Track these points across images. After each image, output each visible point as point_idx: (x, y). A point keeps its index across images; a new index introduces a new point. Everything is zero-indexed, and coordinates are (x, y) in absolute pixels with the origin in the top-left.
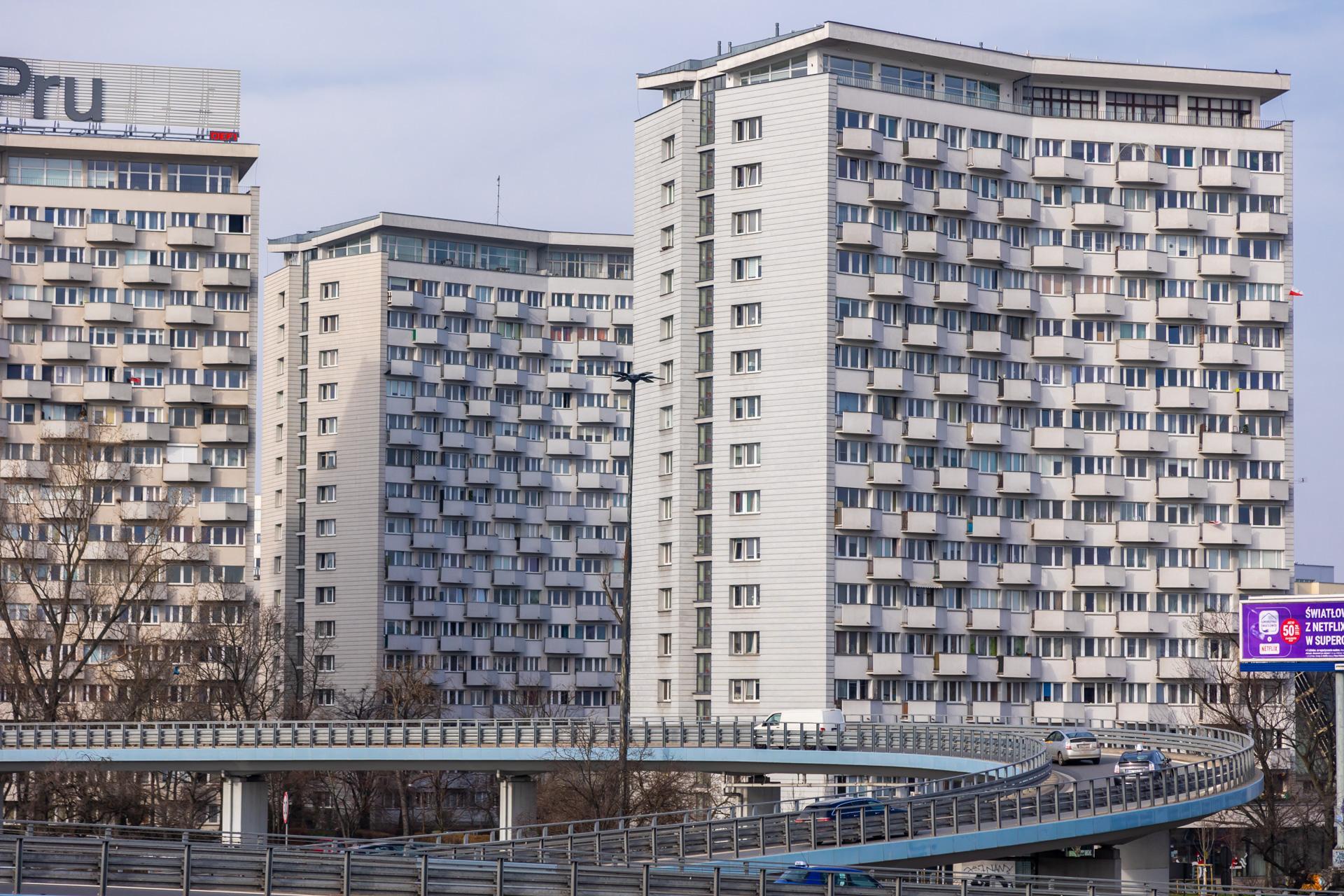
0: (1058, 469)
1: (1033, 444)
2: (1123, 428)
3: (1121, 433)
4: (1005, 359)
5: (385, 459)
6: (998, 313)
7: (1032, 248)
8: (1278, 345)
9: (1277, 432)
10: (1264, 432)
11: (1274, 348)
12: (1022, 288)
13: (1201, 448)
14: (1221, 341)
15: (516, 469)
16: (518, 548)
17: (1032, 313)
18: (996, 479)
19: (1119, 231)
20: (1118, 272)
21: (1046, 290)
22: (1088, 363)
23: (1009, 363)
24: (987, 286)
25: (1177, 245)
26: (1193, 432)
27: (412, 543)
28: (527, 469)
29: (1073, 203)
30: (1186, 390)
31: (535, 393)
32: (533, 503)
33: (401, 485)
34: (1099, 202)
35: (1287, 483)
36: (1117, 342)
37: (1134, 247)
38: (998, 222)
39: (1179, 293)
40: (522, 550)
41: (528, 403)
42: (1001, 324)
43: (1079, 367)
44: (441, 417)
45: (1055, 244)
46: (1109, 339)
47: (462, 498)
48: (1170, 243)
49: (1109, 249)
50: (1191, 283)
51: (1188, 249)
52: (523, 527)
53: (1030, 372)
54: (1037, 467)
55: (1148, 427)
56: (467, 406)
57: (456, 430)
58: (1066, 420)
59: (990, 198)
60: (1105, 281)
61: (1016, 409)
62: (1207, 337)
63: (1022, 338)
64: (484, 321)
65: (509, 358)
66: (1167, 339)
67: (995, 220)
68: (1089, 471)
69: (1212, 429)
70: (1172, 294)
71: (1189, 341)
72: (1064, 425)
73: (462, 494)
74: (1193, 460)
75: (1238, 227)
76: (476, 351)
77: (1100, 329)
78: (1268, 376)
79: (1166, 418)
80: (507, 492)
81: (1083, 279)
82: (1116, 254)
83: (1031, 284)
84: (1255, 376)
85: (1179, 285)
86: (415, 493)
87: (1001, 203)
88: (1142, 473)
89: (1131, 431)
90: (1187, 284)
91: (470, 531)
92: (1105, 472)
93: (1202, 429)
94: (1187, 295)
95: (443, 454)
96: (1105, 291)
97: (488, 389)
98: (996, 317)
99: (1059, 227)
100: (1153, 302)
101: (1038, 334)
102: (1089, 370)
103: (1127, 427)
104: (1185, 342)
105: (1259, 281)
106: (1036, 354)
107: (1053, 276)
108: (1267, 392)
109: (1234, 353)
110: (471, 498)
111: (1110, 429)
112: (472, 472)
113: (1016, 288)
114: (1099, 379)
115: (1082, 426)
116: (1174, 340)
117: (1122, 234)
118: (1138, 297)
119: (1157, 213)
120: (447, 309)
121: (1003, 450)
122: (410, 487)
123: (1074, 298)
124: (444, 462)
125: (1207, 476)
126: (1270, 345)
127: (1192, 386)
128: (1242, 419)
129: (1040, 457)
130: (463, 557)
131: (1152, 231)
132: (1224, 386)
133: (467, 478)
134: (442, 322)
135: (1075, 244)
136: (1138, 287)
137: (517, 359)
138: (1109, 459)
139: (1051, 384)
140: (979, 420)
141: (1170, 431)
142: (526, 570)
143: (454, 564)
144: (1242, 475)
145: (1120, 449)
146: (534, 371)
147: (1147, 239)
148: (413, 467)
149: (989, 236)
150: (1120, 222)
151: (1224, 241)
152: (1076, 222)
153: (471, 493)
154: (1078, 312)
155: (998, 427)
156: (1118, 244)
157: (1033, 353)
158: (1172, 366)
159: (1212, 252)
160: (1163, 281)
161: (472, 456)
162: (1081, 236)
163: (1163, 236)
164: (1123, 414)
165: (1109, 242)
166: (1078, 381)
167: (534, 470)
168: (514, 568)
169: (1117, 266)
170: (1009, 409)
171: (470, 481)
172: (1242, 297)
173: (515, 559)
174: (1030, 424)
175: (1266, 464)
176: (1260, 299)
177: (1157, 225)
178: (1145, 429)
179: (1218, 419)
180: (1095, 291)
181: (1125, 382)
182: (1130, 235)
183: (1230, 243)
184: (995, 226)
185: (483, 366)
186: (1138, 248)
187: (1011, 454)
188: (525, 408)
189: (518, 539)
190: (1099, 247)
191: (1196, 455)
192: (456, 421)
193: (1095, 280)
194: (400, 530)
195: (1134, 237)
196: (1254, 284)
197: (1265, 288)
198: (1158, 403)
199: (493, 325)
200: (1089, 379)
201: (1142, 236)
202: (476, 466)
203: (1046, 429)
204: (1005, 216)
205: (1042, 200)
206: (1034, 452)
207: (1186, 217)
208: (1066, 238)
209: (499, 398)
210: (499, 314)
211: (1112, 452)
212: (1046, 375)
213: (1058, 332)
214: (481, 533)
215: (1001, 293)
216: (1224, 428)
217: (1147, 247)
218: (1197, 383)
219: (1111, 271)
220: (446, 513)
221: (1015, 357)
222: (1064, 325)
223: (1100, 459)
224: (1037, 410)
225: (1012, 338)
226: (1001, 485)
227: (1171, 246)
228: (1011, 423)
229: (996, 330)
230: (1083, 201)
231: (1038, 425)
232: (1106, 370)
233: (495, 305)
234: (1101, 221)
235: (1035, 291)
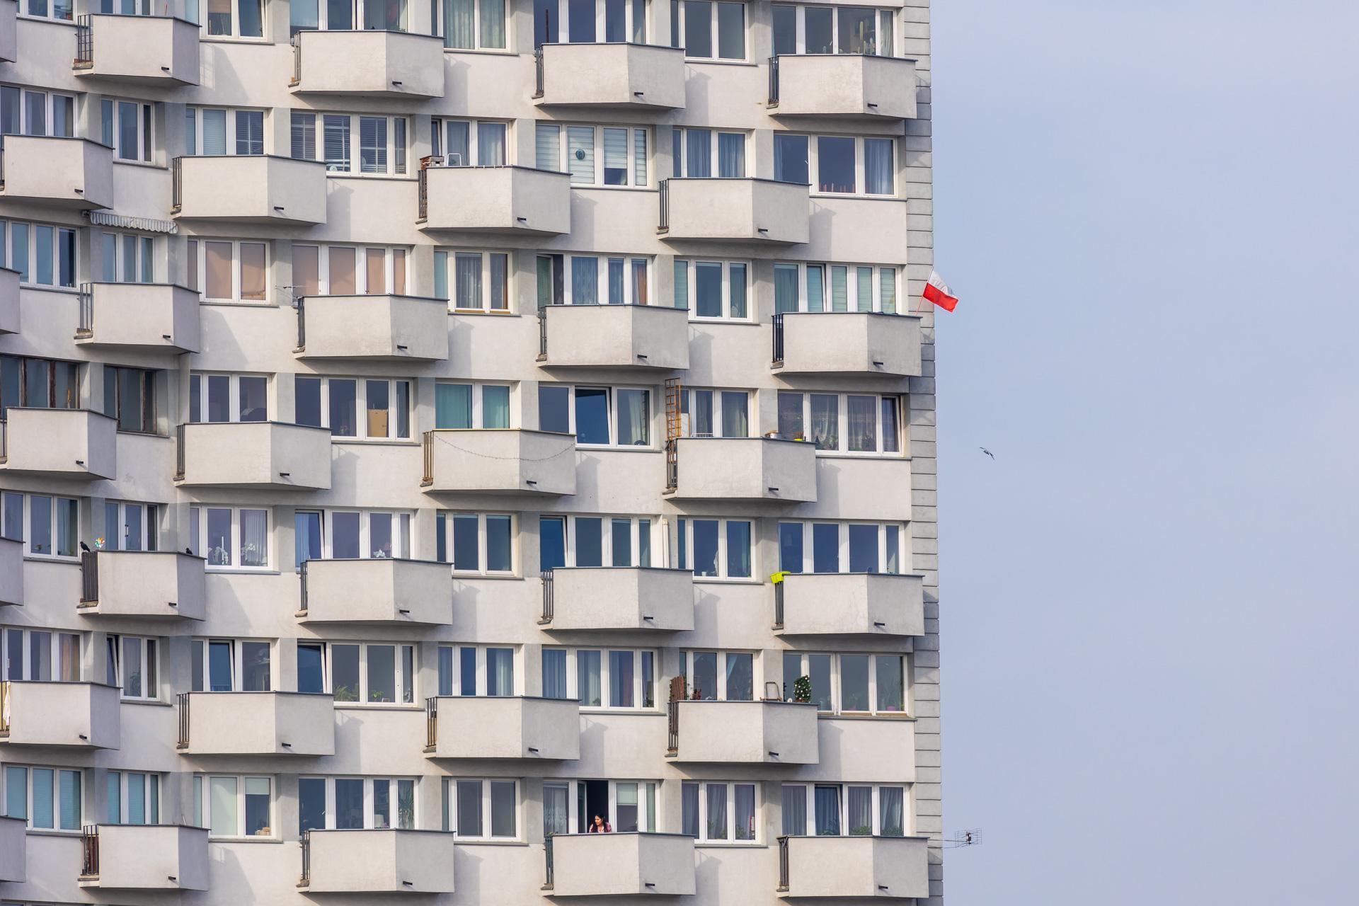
0: (257, 816)
1: (183, 743)
2: (445, 691)
3: (442, 705)
4: (98, 493)
6: (78, 356)
7: (176, 163)
8: (892, 444)
9: (892, 698)
10: (854, 698)
11: (880, 451)
12: (148, 281)
13: (673, 748)
14: (729, 433)
17: (179, 354)
18: (76, 851)
19: (429, 111)
20: (427, 231)
21: (218, 286)
22: (342, 500)
23: (113, 504)
24: (44, 276)
25: (599, 152)
26: (649, 702)
29: (295, 30)
30: (628, 579)
34: (370, 26)
35: (923, 847)
36: (427, 438)
37: (474, 160)
38: (78, 86)
39: (603, 295)
42: (90, 387)
43: (316, 516)
45: (241, 150)
46: (404, 430)
48: (577, 146)
49: (401, 166)
50: (640, 264)
51: (630, 163)
53: (172, 534)
54: (196, 809)
55: (519, 689)
58: (281, 667)
59: (51, 16)
60: (389, 258)
61: (134, 640)
62: (687, 422)
63: (149, 429)
66: (572, 429)
67: (66, 79)
68: (350, 820)
69: (705, 692)
70: (585, 296)
71: (636, 433)
72: (275, 685)
74: (653, 784)
75: (774, 98)
77: (377, 401)
78: (863, 534)
79: (571, 661)
81: (324, 255)
82: (422, 179)
83: (173, 268)
84: (826, 534)
85: (603, 267)
87: (83, 31)
88: (503, 825)
89: (468, 703)
90: (627, 268)
92: (394, 822)
93: (677, 693)
94: (628, 299)
96: (389, 289)
98: (74, 367)
99: (254, 100)
100: (530, 322)
101: (195, 418)
102: (347, 522)
103: (457, 689)
104: (624, 437)
105: (836, 256)
106: (191, 478)
107: (236, 248)
108: (862, 581)
109: (766, 468)
111: (409, 697)
113: (130, 280)
114: (374, 548)
115: (328, 687)
116: (593, 431)
117: (436, 121)
118: (487, 307)
119: (539, 58)
121: (98, 763)
123: (300, 308)
125: (691, 830)
126: (870, 445)
127: (645, 567)
128: (790, 661)
129: (206, 781)
131: (526, 110)
132: (739, 567)
135: (300, 150)
136: (486, 276)
138: (407, 785)
139: (236, 565)
140: (27, 675)
141: (583, 699)
144: (794, 826)
145: (441, 752)
147: (512, 135)
149: (49, 130)
150: (431, 84)
151: (733, 140)
152: (304, 86)
154: (312, 350)
155: (82, 695)
156: (426, 150)
157: (181, 473)
158: (586, 508)
159: (699, 171)
160: (558, 258)
162: (319, 125)
163: (556, 124)
164: (445, 650)
165: (401, 143)
166: (315, 554)
169: (423, 214)
170: (113, 640)
172: (786, 303)
174: (174, 683)
175: (861, 792)
176: (840, 310)
177: (540, 92)
178: (509, 695)
179: (721, 661)
180: (360, 288)
181: (450, 557)
182: (460, 125)
183: (750, 145)
184: (67, 101)
186: (483, 163)
187: (119, 772)
190: (372, 158)
191: (660, 769)
193: (361, 256)
195: (474, 130)
196: (821, 266)
197: (852, 277)
198: (548, 616)
200: (346, 550)
201: (494, 127)
203: (221, 698)
204: (98, 69)
205: (204, 21)
206: (186, 767)
207: (623, 69)
208: (275, 135)
211: (416, 764)
212: (219, 535)
213: (255, 412)
215: (85, 296)
216: (740, 690)
217: (512, 159)
218: (657, 559)
219: (407, 231)
221: (129, 487)
222: (272, 390)
223: (381, 786)
224: (195, 644)
225: (121, 429)
226: (91, 865)
227: (580, 156)
228: (120, 682)
229: (73, 405)
230: (323, 24)
231: (198, 687)
232: (396, 523)
234: (377, 82)
235: (186, 291)
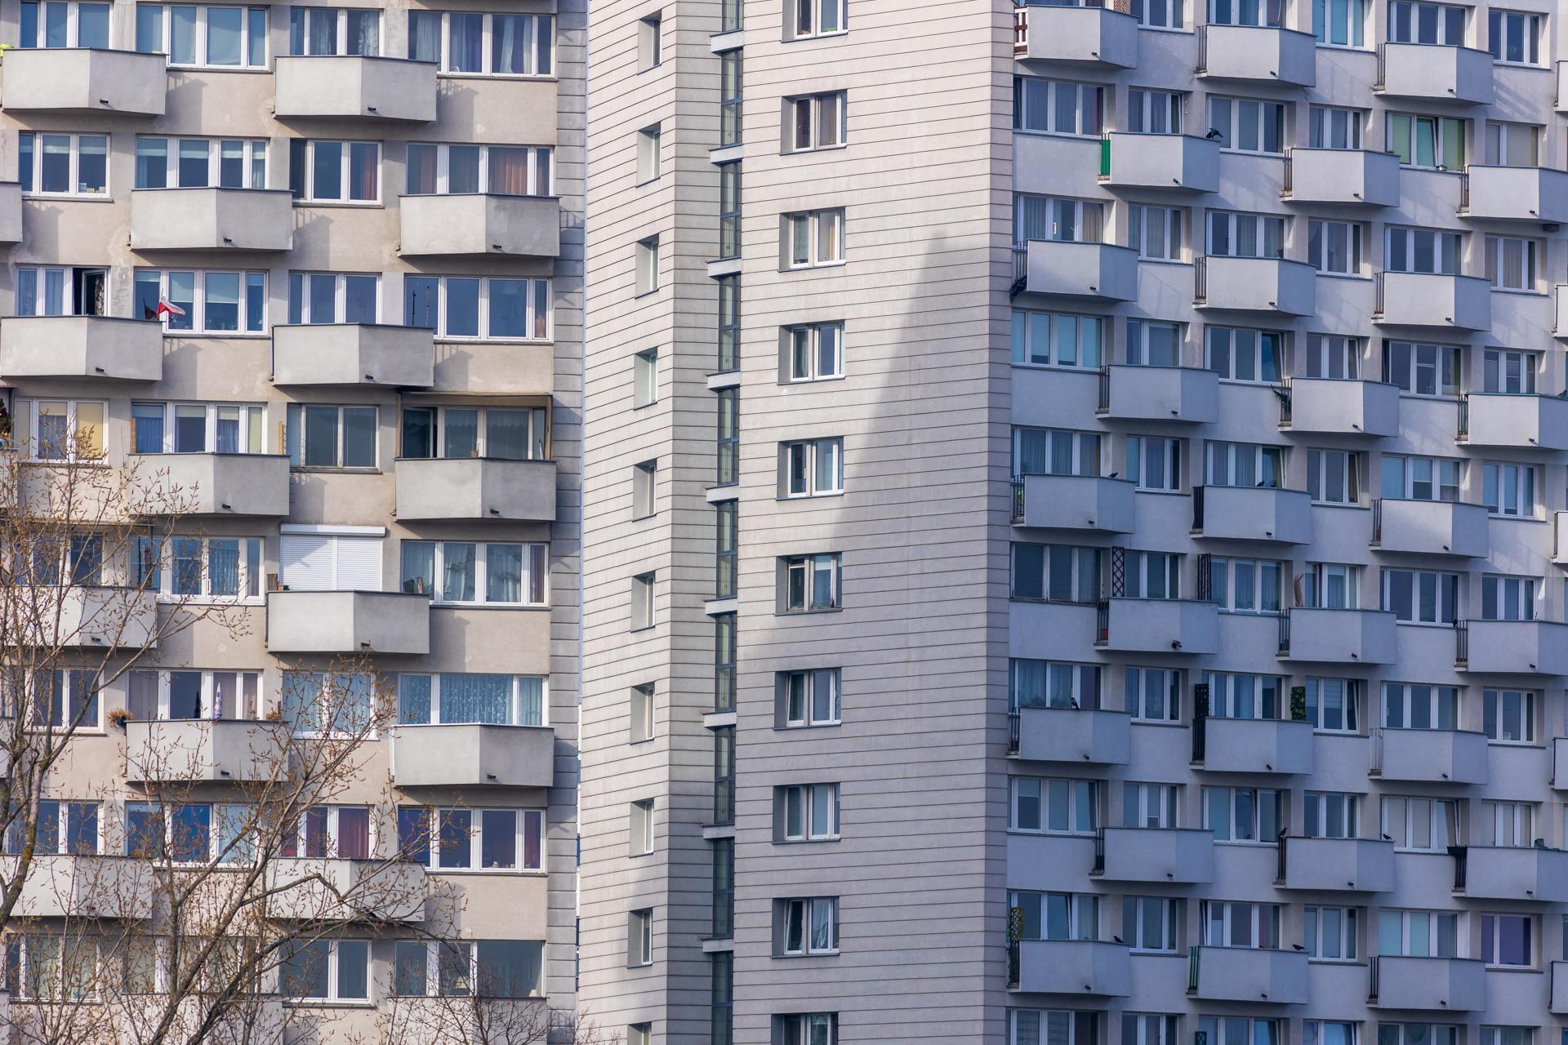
5: (1007, 578)
15: (1451, 616)
16: (1460, 882)
27: (1100, 863)
28: (1489, 613)
31: (1514, 355)
32: (1512, 729)
33: (1064, 668)
40: (1473, 890)
41: (1491, 389)
44: (1196, 438)
47: (1270, 712)
52: (1477, 813)
56: (1285, 400)
57: (1246, 481)
64: (1340, 112)
65: (1425, 235)
73: (1270, 697)
76: (1315, 211)
80: (1421, 692)
86: (1111, 692)
91: (1297, 824)
95: (1204, 563)
97: (1357, 342)
110: (1301, 712)
112: (1302, 622)
120: (1213, 70)
122: (1093, 675)
124: (1207, 592)
130: (1272, 912)
133: (1284, 646)
134: (1198, 115)
137: (1454, 239)
142: (1487, 957)
143: (1241, 937)
146: (1512, 279)
148: (1103, 608)
153: (1298, 695)
161: (1301, 571)
167: (1512, 617)
168: (1447, 953)
171: (1296, 653)
173: (1448, 921)
185: (1337, 263)
188: (1479, 406)
189: (1458, 854)
192: (1246, 450)
194: (1059, 820)
199: (1371, 124)
202: (1314, 604)
209: (1393, 371)
210: (1391, 89)
214: (1333, 832)
220: (1215, 761)
233: (1378, 55)
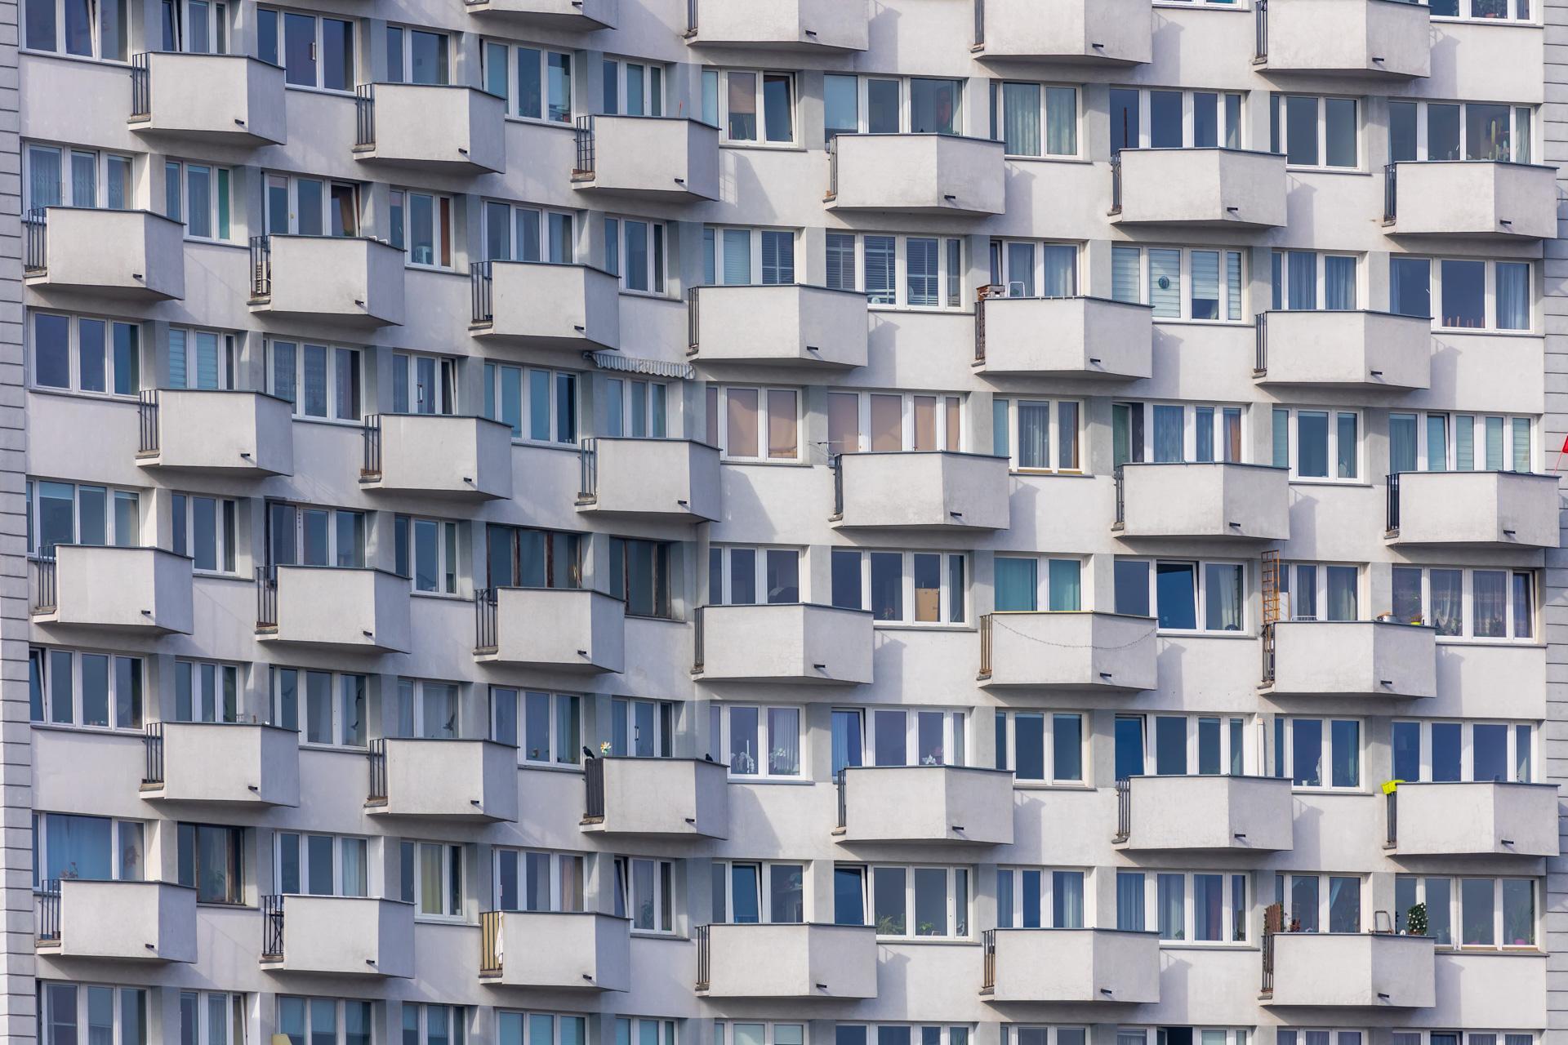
1: (703, 984)
2: (1005, 923)
3: (1002, 939)
4: (605, 689)
6: (579, 525)
7: (692, 294)
8: (1525, 629)
9: (1521, 929)
10: (1478, 929)
11: (1510, 637)
12: (660, 436)
13: (1267, 989)
14: (1335, 615)
17: (696, 523)
19: (987, 231)
20: (985, 376)
21: (742, 442)
22: (884, 698)
23: (621, 702)
24: (539, 430)
25: (1185, 280)
26: (1240, 935)
29: (831, 134)
30: (1216, 790)
34: (918, 129)
36: (985, 623)
37: (1039, 290)
38: (577, 202)
39: (1190, 452)
42: (592, 563)
43: (856, 715)
46: (958, 613)
48: (1159, 273)
49: (954, 296)
50: (1233, 414)
51: (1222, 293)
53: (690, 738)
55: (1090, 920)
58: (816, 897)
59: (545, 118)
60: (940, 407)
61: (646, 862)
62: (1286, 602)
63: (663, 613)
66: (1153, 612)
67: (564, 195)
69: (1304, 923)
70: (1168, 453)
71: (1227, 616)
72: (809, 916)
74: (1243, 1031)
75: (1391, 214)
77: (927, 579)
78: (1490, 735)
79: (1151, 887)
81: (865, 403)
82: (979, 313)
83: (689, 420)
84: (1447, 735)
85: (1190, 419)
87: (583, 135)
89: (1031, 936)
90: (1218, 418)
93: (1273, 924)
94: (1219, 456)
96: (941, 445)
98: (575, 539)
99: (784, 218)
100: (1105, 484)
101: (715, 599)
102: (892, 722)
103: (1018, 920)
104: (1213, 621)
105: (1462, 404)
106: (711, 671)
107: (763, 396)
108: (1487, 791)
109: (1377, 657)
111: (963, 929)
113: (639, 435)
114: (923, 752)
115: (869, 918)
116: (1177, 614)
117: (996, 243)
118: (1054, 466)
119: (1116, 166)
121: (606, 1007)
123: (838, 468)
126: (1499, 630)
127: (1237, 776)
128: (1404, 886)
129: (729, 1029)
131: (1100, 229)
132: (1345, 775)
135: (836, 279)
136: (1054, 429)
138: (960, 1033)
139: (763, 773)
140: (522, 904)
141: (1164, 931)
145: (1000, 995)
147: (1084, 259)
149: (545, 256)
150: (990, 199)
151: (1342, 265)
152: (843, 201)
154: (851, 518)
155: (587, 926)
156: (984, 278)
157: (699, 665)
158: (1168, 705)
159: (1304, 302)
160: (1138, 408)
162: (859, 249)
163: (1136, 246)
164: (1004, 874)
165: (954, 270)
166: (855, 761)
169: (980, 354)
170: (621, 862)
172: (1402, 460)
174: (692, 916)
175: (1484, 1040)
176: (1465, 468)
177: (1117, 208)
178: (1079, 927)
179: (1324, 887)
180: (907, 444)
181: (1011, 764)
182: (1024, 247)
183: (1362, 270)
184: (564, 219)
186: (1051, 293)
187: (628, 1019)
190: (921, 288)
191: (1252, 1013)
193: (908, 405)
195: (1039, 253)
196: (1444, 415)
197: (1480, 429)
198: (1123, 833)
200: (891, 756)
201: (1064, 250)
203: (746, 931)
204: (600, 181)
205: (724, 123)
206: (706, 1013)
207: (1214, 180)
208: (807, 261)
211: (971, 1008)
212: (743, 739)
213: (785, 592)
215: (587, 454)
216: (1346, 921)
217: (1084, 289)
218: (1253, 764)
219: (962, 376)
221: (639, 683)
222: (805, 565)
223: (931, 1034)
224: (716, 867)
225: (630, 613)
227: (1164, 284)
228: (630, 913)
229: (573, 584)
230: (863, 126)
231: (719, 918)
232: (948, 724)
234: (925, 195)
235: (703, 447)
